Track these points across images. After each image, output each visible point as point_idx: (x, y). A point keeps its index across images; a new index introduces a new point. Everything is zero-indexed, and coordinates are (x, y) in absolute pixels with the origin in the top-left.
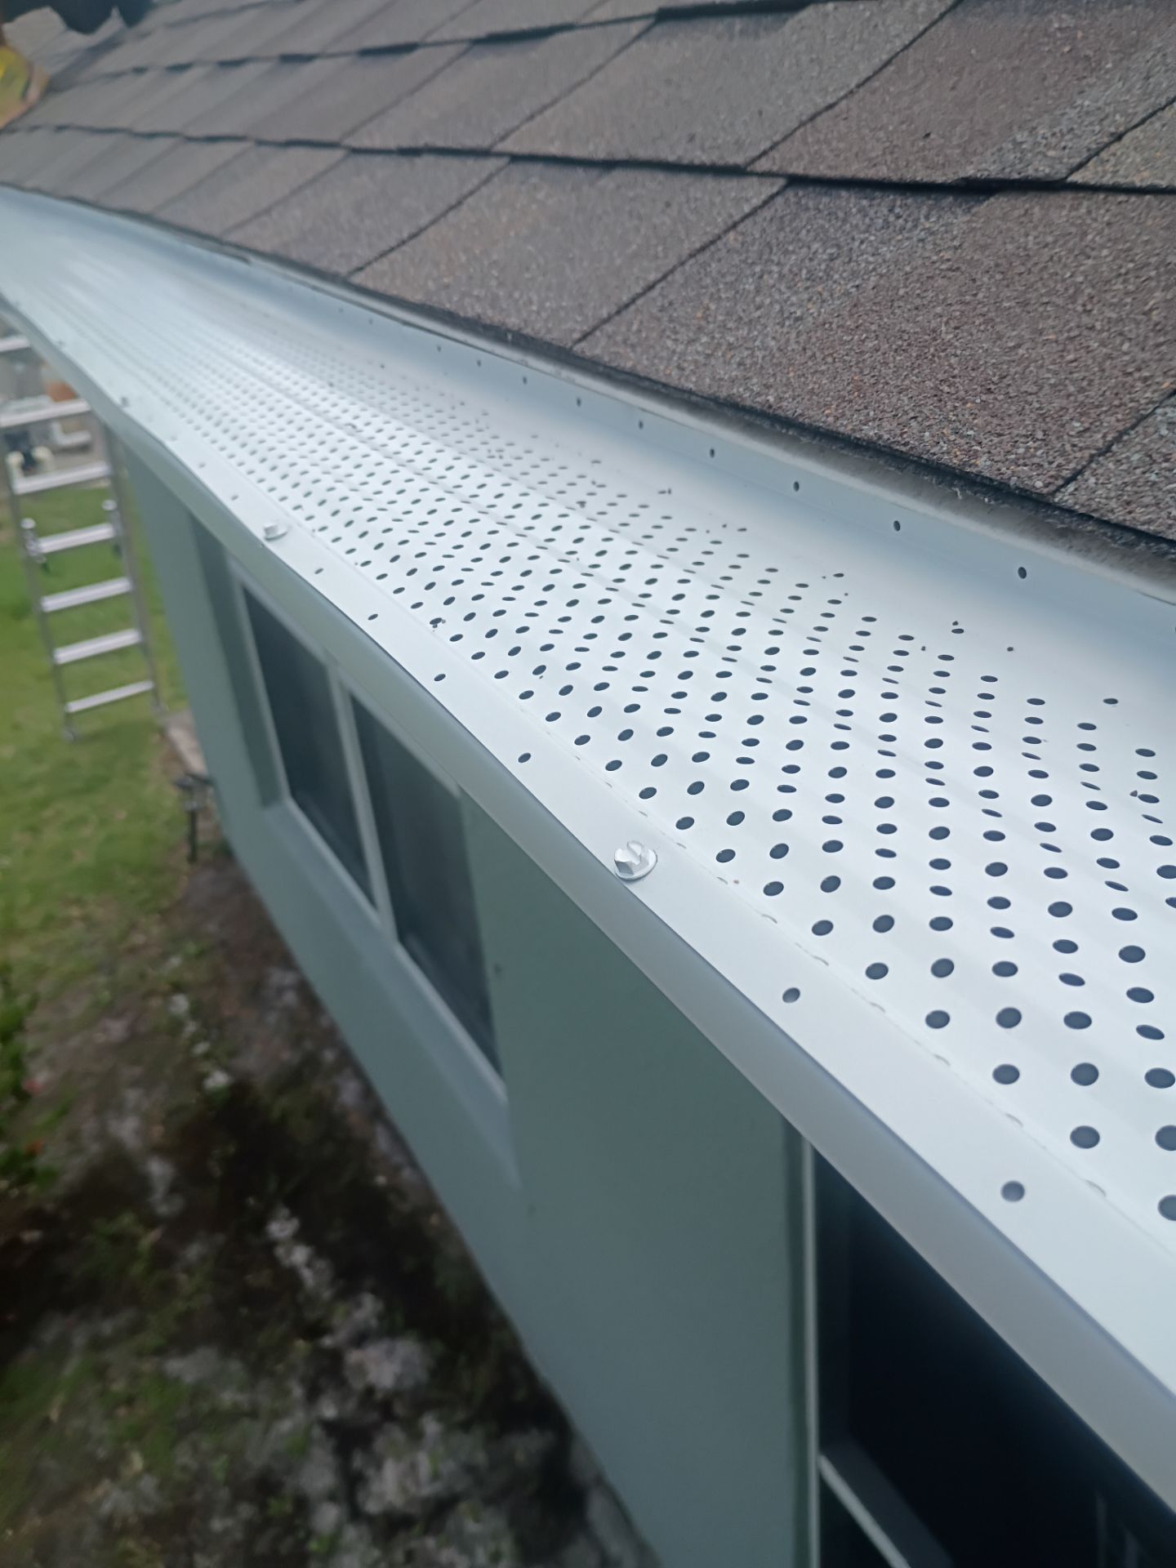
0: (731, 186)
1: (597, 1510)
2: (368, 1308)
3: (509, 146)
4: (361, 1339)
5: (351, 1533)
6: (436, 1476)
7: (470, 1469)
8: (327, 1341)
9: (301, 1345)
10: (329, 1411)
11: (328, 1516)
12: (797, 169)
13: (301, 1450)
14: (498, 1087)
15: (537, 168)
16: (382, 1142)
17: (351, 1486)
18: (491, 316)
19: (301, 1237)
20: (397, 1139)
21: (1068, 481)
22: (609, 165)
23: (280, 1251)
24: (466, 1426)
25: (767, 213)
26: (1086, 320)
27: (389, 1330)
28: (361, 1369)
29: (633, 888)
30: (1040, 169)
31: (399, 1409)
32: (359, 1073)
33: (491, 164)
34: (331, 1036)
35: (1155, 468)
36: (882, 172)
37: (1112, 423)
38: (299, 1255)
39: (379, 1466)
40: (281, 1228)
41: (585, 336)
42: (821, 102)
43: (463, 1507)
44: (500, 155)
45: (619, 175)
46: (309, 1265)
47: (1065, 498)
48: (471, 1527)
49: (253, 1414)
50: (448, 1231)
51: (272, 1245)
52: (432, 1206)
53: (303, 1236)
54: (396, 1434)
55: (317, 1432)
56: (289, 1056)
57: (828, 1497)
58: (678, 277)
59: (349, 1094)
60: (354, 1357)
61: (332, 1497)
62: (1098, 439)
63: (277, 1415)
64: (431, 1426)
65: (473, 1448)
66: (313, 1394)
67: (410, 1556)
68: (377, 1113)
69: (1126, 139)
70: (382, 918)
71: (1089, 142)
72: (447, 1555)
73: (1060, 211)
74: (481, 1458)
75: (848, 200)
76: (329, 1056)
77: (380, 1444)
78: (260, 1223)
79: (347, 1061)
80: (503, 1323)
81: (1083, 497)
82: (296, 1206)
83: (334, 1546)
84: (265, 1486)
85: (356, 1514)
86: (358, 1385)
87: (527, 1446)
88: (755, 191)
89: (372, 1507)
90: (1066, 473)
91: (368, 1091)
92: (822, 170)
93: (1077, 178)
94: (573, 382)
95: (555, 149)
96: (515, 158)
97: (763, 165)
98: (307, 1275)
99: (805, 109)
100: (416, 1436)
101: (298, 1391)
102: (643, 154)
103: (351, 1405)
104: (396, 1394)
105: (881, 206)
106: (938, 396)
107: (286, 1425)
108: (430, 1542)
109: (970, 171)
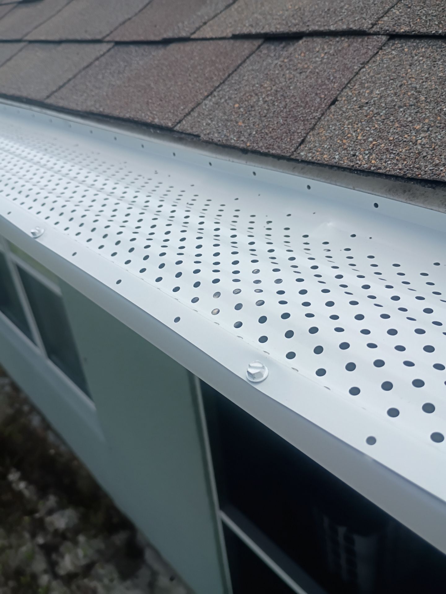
0: (98, 46)
1: (148, 555)
2: (52, 500)
3: (28, 38)
4: (51, 512)
5: (54, 584)
6: (85, 556)
7: (99, 551)
8: (37, 515)
9: (27, 519)
10: (40, 540)
11: (45, 579)
12: (117, 39)
13: (31, 557)
14: (91, 404)
15: (37, 45)
16: (51, 437)
17: (52, 567)
18: (18, 93)
19: (22, 478)
20: (58, 435)
21: (178, 123)
22: (60, 42)
23: (14, 485)
24: (95, 536)
25: (109, 54)
26: (189, 78)
27: (61, 506)
28: (52, 523)
29: (37, 240)
30: (184, 34)
31: (69, 535)
32: (39, 413)
33: (22, 45)
34: (26, 401)
35: (200, 117)
36: (142, 38)
37: (191, 105)
38: (22, 485)
39: (62, 557)
40: (13, 476)
41: (48, 97)
42: (127, 17)
43: (97, 566)
44: (25, 41)
45: (63, 46)
46: (26, 488)
47: (177, 128)
48: (101, 571)
49: (10, 547)
50: (81, 466)
51: (10, 484)
52: (73, 457)
53: (23, 478)
54: (68, 544)
55: (37, 549)
56: (9, 411)
57: (226, 528)
58: (79, 76)
59: (36, 421)
60: (48, 519)
61: (45, 572)
62: (187, 111)
63: (19, 546)
64: (81, 539)
65: (99, 543)
66: (33, 536)
67: (79, 587)
68: (47, 426)
69: (208, 24)
70: (39, 350)
71: (197, 25)
72: (93, 584)
73: (188, 47)
74: (102, 546)
75: (132, 48)
76: (26, 408)
77: (62, 549)
78: (4, 476)
79: (34, 409)
80: (106, 496)
81: (181, 127)
82: (18, 467)
83: (48, 589)
84: (18, 573)
85: (56, 576)
86: (51, 529)
87: (120, 538)
88: (104, 47)
89: (62, 572)
90: (177, 121)
91: (44, 420)
92: (126, 39)
93: (193, 37)
94: (45, 114)
95: (43, 38)
96: (31, 42)
97: (108, 39)
98: (27, 493)
99: (121, 20)
100: (76, 543)
101: (27, 535)
102: (71, 37)
103: (49, 537)
104: (67, 529)
105: (141, 50)
106: (148, 103)
107: (24, 549)
108: (86, 581)
109: (165, 36)
